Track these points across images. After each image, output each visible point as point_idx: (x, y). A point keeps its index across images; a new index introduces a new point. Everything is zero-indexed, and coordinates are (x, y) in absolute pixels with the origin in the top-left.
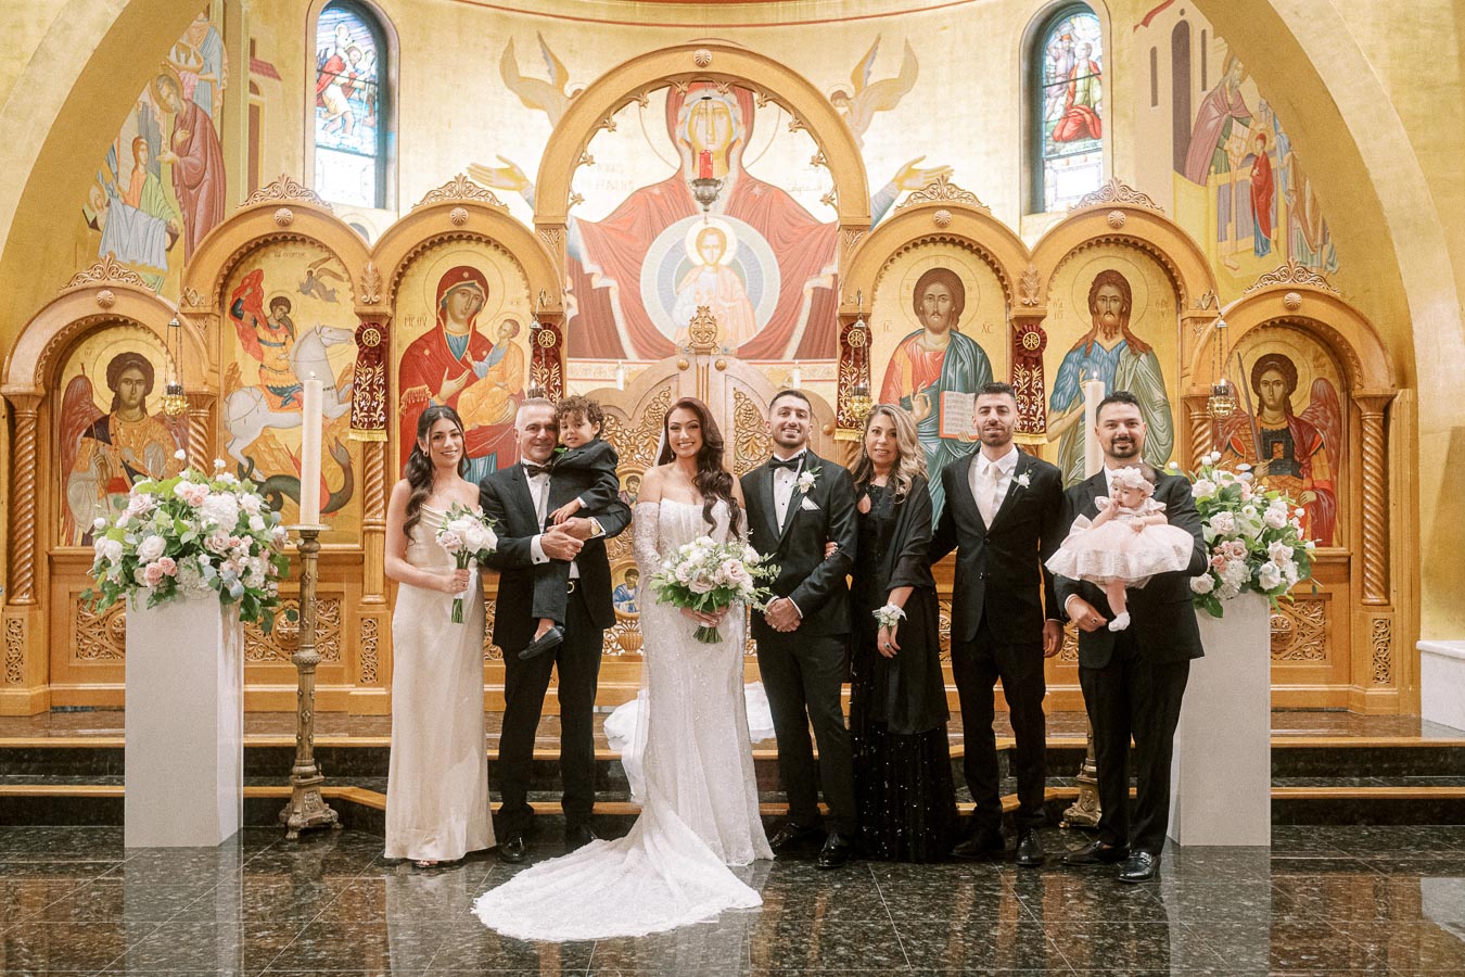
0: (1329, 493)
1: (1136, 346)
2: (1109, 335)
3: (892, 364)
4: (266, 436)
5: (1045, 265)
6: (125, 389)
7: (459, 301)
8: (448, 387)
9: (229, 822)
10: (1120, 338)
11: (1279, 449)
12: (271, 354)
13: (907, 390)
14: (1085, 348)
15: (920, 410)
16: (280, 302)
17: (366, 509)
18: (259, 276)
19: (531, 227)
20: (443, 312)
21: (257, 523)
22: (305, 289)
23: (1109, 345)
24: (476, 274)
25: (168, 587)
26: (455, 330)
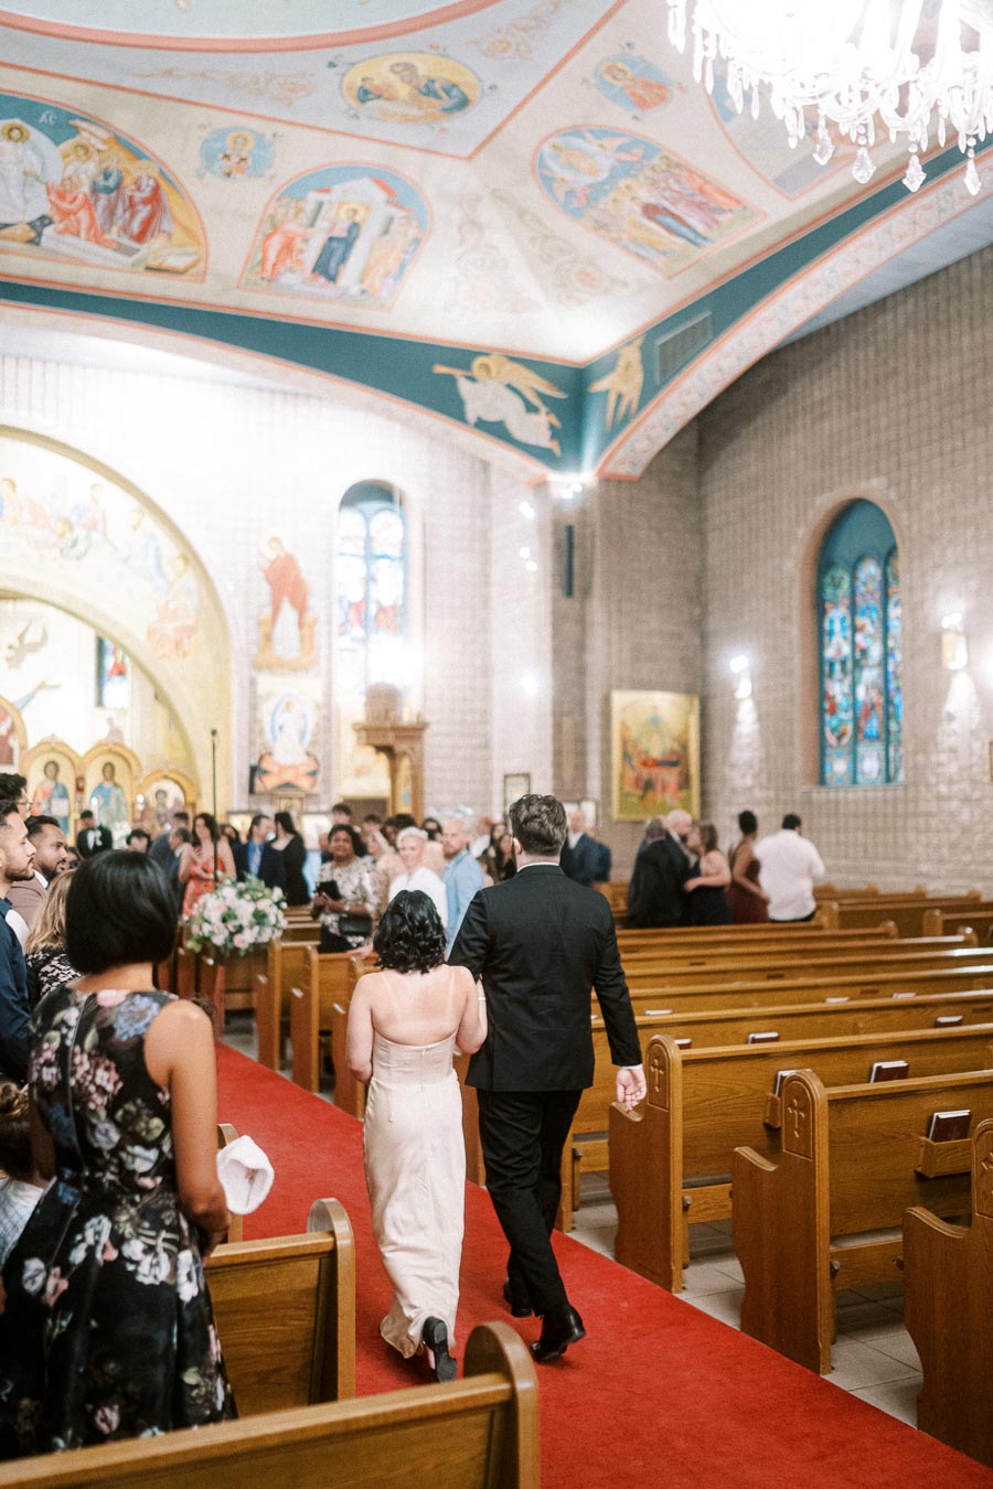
1: (116, 785)
2: (108, 782)
3: (35, 791)
5: (86, 762)
10: (112, 783)
11: (163, 819)
13: (41, 800)
14: (100, 787)
15: (44, 806)
23: (108, 785)
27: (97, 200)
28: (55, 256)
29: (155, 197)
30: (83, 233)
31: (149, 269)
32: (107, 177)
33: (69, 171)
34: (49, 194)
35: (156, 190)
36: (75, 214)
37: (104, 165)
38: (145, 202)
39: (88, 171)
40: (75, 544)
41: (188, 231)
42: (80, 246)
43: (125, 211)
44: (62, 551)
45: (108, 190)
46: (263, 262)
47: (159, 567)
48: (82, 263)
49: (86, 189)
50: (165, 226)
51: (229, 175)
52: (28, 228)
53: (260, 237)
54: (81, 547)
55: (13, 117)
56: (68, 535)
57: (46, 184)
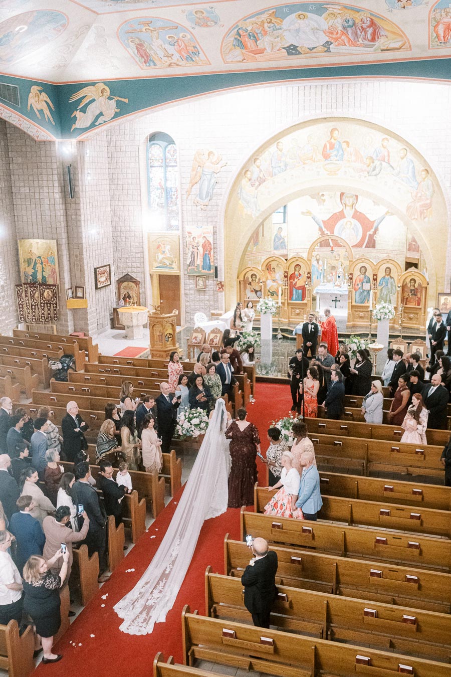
0: (420, 299)
1: (391, 278)
2: (388, 275)
3: (356, 280)
4: (272, 286)
5: (377, 267)
6: (253, 278)
7: (297, 269)
8: (296, 280)
9: (271, 337)
10: (389, 276)
11: (413, 292)
12: (272, 275)
13: (358, 283)
14: (384, 278)
15: (360, 286)
16: (273, 268)
17: (285, 296)
18: (270, 265)
19: (306, 260)
20: (295, 270)
21: (274, 305)
22: (277, 267)
23: (387, 277)
24: (299, 265)
25: (265, 312)
26: (297, 273)
27: (347, 31)
28: (339, 54)
29: (372, 23)
30: (347, 44)
31: (382, 50)
32: (347, 22)
33: (330, 24)
34: (325, 34)
35: (372, 21)
36: (340, 38)
37: (345, 18)
38: (369, 27)
39: (338, 23)
40: (374, 170)
41: (394, 33)
42: (348, 49)
43: (361, 33)
44: (368, 173)
45: (351, 27)
46: (438, 36)
47: (414, 176)
48: (352, 54)
49: (340, 28)
50: (382, 33)
51: (404, 8)
52: (323, 47)
53: (432, 28)
54: (377, 170)
55: (298, 11)
56: (372, 164)
57: (323, 31)
